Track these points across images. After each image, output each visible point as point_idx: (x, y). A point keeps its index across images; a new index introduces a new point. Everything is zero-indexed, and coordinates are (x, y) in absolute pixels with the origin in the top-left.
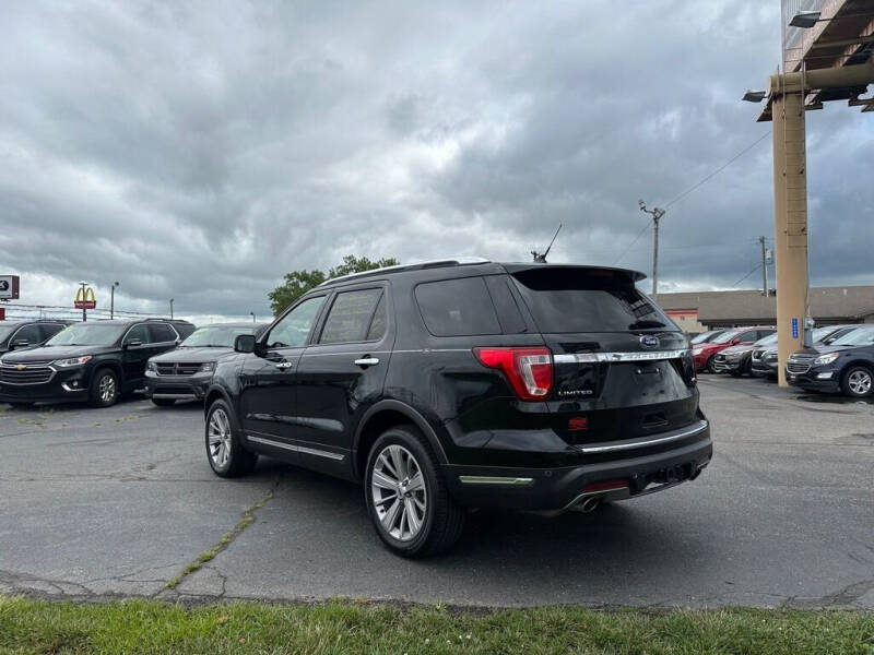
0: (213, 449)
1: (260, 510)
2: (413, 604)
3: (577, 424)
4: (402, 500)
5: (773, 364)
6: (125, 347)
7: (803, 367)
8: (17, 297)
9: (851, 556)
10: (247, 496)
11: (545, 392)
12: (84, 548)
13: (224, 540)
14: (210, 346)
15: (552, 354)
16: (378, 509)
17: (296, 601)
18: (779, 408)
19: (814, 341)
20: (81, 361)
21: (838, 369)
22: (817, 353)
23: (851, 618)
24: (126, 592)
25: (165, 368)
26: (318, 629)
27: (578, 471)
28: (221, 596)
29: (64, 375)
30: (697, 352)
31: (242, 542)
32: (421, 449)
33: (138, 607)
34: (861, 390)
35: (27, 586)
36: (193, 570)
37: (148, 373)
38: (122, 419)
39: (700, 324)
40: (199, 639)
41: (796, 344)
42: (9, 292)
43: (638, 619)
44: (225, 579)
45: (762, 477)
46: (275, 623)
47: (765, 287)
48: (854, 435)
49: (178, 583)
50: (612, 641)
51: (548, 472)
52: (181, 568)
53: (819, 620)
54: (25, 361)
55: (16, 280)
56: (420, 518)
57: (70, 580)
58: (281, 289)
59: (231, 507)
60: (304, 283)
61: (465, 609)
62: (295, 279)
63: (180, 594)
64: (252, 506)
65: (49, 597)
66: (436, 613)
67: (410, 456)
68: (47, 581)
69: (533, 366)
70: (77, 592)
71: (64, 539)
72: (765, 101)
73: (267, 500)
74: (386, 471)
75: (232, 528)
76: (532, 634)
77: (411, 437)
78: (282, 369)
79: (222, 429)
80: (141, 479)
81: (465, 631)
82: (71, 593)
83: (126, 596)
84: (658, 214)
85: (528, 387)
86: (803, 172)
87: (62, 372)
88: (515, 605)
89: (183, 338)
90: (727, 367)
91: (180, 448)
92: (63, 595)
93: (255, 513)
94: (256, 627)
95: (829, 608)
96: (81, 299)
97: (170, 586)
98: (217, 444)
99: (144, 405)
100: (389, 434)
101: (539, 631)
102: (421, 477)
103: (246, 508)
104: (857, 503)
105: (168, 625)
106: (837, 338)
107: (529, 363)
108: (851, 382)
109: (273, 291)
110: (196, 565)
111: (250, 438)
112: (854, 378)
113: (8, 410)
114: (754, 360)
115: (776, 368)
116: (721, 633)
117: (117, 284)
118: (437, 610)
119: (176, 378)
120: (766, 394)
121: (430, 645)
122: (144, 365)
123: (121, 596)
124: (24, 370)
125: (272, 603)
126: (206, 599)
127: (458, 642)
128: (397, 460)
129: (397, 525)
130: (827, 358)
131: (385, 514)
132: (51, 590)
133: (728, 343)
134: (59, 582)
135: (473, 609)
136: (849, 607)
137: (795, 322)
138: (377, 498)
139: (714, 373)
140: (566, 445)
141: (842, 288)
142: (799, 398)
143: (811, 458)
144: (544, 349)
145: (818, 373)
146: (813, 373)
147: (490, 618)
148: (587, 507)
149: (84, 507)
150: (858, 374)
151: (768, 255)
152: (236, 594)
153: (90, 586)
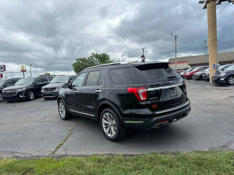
0: (61, 113)
1: (74, 129)
2: (115, 154)
3: (154, 106)
4: (110, 127)
5: (208, 77)
6: (35, 84)
7: (216, 77)
8: (5, 71)
9: (228, 134)
10: (70, 125)
11: (145, 99)
12: (30, 143)
13: (65, 139)
14: (57, 83)
15: (147, 88)
16: (104, 129)
17: (85, 155)
18: (210, 89)
19: (219, 70)
20: (24, 89)
21: (226, 77)
22: (220, 73)
23: (227, 152)
24: (42, 155)
25: (46, 89)
26: (90, 164)
27: (155, 119)
28: (66, 155)
29: (20, 93)
30: (188, 74)
31: (70, 139)
32: (114, 114)
33: (45, 160)
34: (232, 82)
35: (17, 155)
36: (58, 148)
37: (42, 91)
38: (36, 104)
39: (189, 65)
40: (61, 168)
41: (214, 71)
42: (3, 69)
43: (172, 156)
44: (66, 150)
45: (205, 111)
46: (80, 163)
47: (206, 54)
48: (230, 96)
49: (54, 152)
50: (165, 163)
51: (147, 119)
52: (55, 147)
53: (219, 153)
54: (9, 90)
55: (4, 66)
56: (115, 131)
57: (27, 152)
58: (75, 63)
59: (66, 129)
60: (81, 61)
61: (128, 155)
62: (79, 60)
63: (55, 155)
64: (72, 128)
65: (22, 158)
66: (120, 157)
67: (111, 116)
68: (21, 153)
69: (142, 92)
70: (29, 156)
71: (25, 141)
72: (205, 3)
73: (76, 126)
74: (105, 119)
75: (67, 135)
76: (145, 162)
77: (111, 111)
78: (77, 93)
79: (62, 108)
80: (43, 122)
81: (128, 162)
82: (28, 156)
83: (42, 156)
84: (176, 37)
85: (141, 98)
86: (216, 23)
87: (20, 92)
88: (140, 153)
89: (50, 81)
90: (196, 78)
91: (52, 112)
92: (26, 157)
93: (73, 130)
94: (75, 163)
95: (221, 150)
96: (22, 69)
97: (52, 153)
98: (62, 111)
99: (42, 99)
100: (105, 110)
101: (147, 161)
102: (115, 121)
103: (70, 129)
104: (230, 118)
105: (53, 164)
106: (226, 68)
107: (141, 91)
108: (229, 80)
109: (73, 64)
110: (59, 146)
111: (70, 110)
112: (230, 79)
113: (6, 103)
114: (203, 75)
115: (209, 78)
116: (193, 159)
117: (31, 65)
118: (121, 156)
119: (49, 92)
120: (207, 85)
121: (119, 166)
122: (40, 89)
123: (40, 156)
124: (9, 92)
125: (79, 156)
126: (62, 156)
127: (126, 165)
128: (108, 116)
129: (109, 133)
130: (223, 74)
131: (106, 130)
132: (23, 156)
133: (196, 71)
134: (24, 153)
135: (130, 155)
136: (227, 149)
137: (214, 65)
138: (104, 126)
139: (192, 79)
140: (151, 112)
141: (227, 53)
142: (215, 86)
143: (218, 104)
144: (144, 87)
145: (220, 79)
146: (219, 79)
147: (134, 158)
148: (158, 127)
149: (29, 131)
150: (231, 78)
151: (207, 45)
152: (69, 154)
153: (32, 154)
